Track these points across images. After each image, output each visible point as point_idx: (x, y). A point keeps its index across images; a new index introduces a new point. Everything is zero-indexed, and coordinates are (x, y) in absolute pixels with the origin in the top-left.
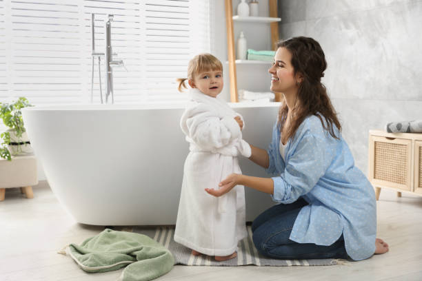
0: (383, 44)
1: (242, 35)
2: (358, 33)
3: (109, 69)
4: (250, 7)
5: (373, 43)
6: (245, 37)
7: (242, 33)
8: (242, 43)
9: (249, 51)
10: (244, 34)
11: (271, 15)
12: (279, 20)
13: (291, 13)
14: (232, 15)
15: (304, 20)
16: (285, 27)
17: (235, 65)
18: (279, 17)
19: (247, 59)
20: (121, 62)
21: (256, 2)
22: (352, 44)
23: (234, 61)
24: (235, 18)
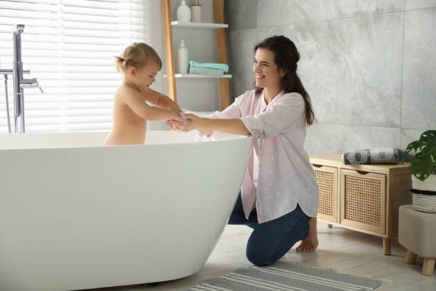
0: (346, 61)
1: (183, 45)
2: (318, 46)
3: (19, 89)
4: (192, 10)
5: (335, 59)
6: (186, 46)
7: (183, 41)
8: (183, 54)
9: (191, 63)
10: (185, 43)
11: (216, 21)
12: (226, 26)
13: (240, 18)
14: (170, 20)
15: (255, 27)
16: (234, 34)
17: (174, 80)
18: (225, 23)
19: (188, 72)
20: (35, 81)
21: (198, 5)
22: (310, 58)
23: (174, 74)
24: (174, 23)
